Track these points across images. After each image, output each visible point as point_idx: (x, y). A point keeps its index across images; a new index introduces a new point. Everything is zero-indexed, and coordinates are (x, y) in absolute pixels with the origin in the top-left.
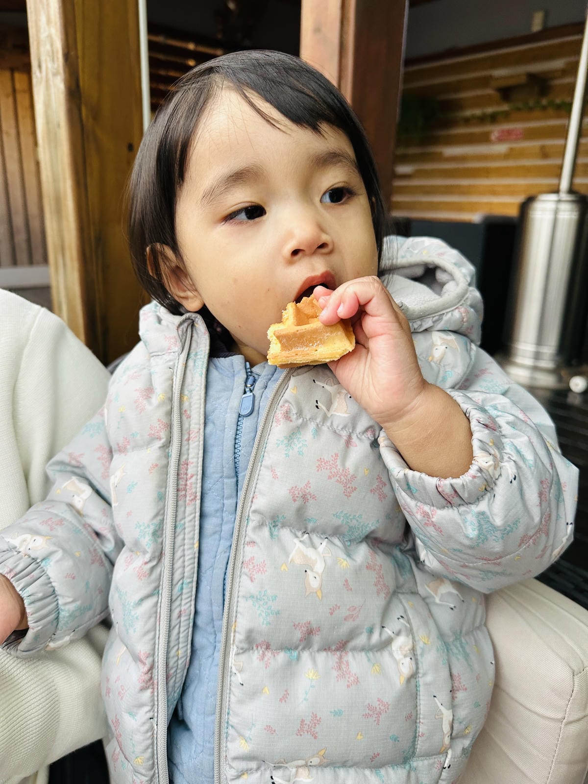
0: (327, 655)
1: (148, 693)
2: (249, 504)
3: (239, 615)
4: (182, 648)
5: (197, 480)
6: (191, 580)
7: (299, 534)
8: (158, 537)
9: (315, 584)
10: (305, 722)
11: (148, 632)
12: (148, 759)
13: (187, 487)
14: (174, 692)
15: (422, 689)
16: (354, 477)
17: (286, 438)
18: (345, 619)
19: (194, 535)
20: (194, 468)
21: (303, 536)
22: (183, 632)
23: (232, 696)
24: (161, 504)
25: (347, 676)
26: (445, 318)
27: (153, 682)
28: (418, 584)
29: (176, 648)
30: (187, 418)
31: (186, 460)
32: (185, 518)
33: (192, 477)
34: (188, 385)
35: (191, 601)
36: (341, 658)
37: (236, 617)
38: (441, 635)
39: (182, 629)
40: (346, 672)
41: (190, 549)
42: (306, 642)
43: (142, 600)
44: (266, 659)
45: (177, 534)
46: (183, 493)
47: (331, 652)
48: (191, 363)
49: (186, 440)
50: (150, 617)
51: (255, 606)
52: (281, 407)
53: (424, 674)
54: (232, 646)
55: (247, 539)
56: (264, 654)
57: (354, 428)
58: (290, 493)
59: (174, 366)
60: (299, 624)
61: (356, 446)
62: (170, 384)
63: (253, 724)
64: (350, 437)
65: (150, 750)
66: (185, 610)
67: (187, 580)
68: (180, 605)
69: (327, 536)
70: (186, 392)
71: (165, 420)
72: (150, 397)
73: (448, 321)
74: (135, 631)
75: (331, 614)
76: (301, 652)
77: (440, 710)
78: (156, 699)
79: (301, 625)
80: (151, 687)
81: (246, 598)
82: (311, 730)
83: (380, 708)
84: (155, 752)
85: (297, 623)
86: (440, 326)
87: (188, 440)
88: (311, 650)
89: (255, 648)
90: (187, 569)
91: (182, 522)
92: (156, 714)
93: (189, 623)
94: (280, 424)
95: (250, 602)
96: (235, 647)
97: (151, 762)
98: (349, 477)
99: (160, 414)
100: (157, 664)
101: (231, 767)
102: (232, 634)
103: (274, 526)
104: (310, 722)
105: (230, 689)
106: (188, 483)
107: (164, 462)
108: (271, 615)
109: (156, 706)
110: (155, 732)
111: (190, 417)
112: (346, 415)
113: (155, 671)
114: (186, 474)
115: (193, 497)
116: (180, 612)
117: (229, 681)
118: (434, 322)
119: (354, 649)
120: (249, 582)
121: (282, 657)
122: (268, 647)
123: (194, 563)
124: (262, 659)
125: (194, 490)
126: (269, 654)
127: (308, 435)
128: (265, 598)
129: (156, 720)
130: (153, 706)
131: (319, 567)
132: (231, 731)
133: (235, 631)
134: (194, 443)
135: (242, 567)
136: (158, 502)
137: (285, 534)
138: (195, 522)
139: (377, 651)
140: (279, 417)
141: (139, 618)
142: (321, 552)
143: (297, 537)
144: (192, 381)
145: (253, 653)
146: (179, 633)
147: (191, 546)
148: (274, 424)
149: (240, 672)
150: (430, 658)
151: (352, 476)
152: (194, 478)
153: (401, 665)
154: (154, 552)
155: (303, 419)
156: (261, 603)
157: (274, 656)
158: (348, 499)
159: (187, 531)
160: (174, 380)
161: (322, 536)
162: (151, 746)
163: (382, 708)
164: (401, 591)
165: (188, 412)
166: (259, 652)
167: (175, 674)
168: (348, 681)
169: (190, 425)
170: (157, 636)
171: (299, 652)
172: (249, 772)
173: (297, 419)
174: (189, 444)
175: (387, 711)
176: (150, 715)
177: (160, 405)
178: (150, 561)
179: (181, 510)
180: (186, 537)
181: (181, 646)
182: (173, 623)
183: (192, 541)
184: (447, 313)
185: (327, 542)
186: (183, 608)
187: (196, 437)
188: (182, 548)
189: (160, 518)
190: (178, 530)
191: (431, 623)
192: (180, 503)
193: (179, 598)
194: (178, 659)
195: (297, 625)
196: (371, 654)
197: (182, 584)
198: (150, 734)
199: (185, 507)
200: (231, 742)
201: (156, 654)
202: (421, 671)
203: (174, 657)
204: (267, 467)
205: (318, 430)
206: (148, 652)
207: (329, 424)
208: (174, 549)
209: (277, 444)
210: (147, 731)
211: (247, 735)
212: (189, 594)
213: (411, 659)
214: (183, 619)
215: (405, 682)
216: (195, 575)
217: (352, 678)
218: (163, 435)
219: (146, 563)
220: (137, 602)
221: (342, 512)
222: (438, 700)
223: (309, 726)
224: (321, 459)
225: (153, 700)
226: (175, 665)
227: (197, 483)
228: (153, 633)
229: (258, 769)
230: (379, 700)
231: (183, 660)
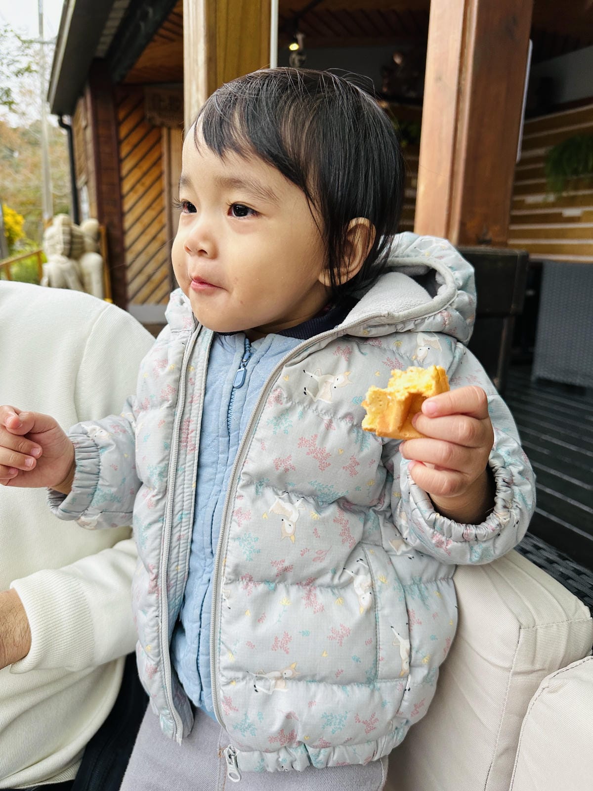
0: (299, 587)
1: (154, 596)
2: (241, 467)
3: (228, 552)
4: (181, 564)
5: (196, 434)
6: (188, 512)
7: (280, 493)
8: (164, 477)
9: (289, 530)
10: (279, 639)
11: (154, 549)
12: (155, 648)
13: (188, 440)
14: (175, 599)
15: (380, 620)
16: (328, 455)
17: (275, 418)
18: (314, 561)
19: (192, 476)
20: (194, 425)
21: (283, 495)
22: (182, 552)
23: (222, 618)
24: (167, 452)
25: (314, 605)
26: (427, 321)
27: (158, 589)
28: (383, 539)
29: (176, 564)
30: (192, 385)
31: (188, 418)
32: (185, 464)
33: (192, 432)
34: (195, 358)
35: (189, 528)
36: (310, 591)
37: (226, 554)
38: (399, 579)
39: (181, 550)
40: (313, 602)
41: (188, 488)
42: (282, 576)
43: (151, 524)
44: (249, 588)
45: (178, 476)
46: (185, 444)
47: (302, 586)
48: (200, 339)
49: (189, 403)
50: (156, 538)
51: (241, 546)
52: (274, 391)
53: (382, 608)
54: (222, 577)
55: (237, 494)
56: (247, 584)
57: (335, 413)
58: (274, 462)
59: (187, 342)
60: (276, 562)
61: (335, 429)
62: (180, 357)
63: (237, 640)
64: (331, 422)
65: (156, 641)
66: (183, 535)
67: (185, 512)
68: (180, 530)
69: (304, 496)
70: (193, 364)
71: (173, 386)
72: (165, 367)
73: (430, 324)
74: (145, 548)
75: (302, 555)
76: (278, 585)
77: (397, 638)
78: (160, 602)
79: (277, 562)
80: (156, 592)
81: (234, 539)
82: (284, 646)
83: (342, 633)
84: (161, 643)
85: (274, 561)
86: (422, 328)
87: (191, 402)
88: (286, 583)
89: (240, 579)
90: (185, 503)
91: (183, 467)
92: (160, 614)
93: (187, 546)
94: (271, 406)
95: (237, 543)
96: (225, 579)
97: (157, 650)
98: (324, 455)
99: (170, 380)
100: (160, 575)
101: (223, 676)
102: (223, 568)
103: (260, 485)
104: (283, 639)
105: (221, 613)
106: (189, 436)
107: (170, 419)
108: (253, 553)
109: (160, 608)
110: (160, 628)
111: (194, 384)
112: (330, 403)
113: (159, 580)
114: (188, 429)
115: (192, 448)
116: (180, 536)
117: (220, 606)
118: (416, 325)
119: (321, 586)
120: (237, 526)
121: (262, 587)
122: (250, 580)
123: (192, 499)
124: (246, 588)
125: (193, 442)
126: (251, 585)
127: (294, 417)
128: (249, 539)
129: (161, 618)
130: (158, 607)
131: (294, 517)
132: (222, 646)
133: (225, 566)
134: (196, 404)
135: (232, 515)
136: (164, 450)
137: (269, 493)
138: (194, 467)
139: (341, 589)
140: (271, 401)
141: (148, 538)
142: (297, 507)
143: (277, 494)
144: (199, 354)
145: (239, 583)
146: (178, 552)
147: (189, 486)
148: (267, 405)
149: (228, 598)
150: (388, 594)
151: (327, 454)
152: (194, 432)
153: (361, 598)
154: (160, 489)
155: (292, 403)
156: (246, 543)
157: (256, 586)
158: (322, 472)
159: (187, 473)
160: (185, 354)
161: (299, 496)
162: (157, 638)
163: (344, 632)
164: (365, 542)
165: (193, 380)
166: (243, 583)
167: (175, 584)
168: (315, 609)
169: (193, 391)
170: (161, 553)
171: (276, 584)
172: (237, 680)
173: (287, 402)
174: (191, 406)
175: (349, 635)
176: (156, 613)
177: (171, 372)
178: (157, 495)
179: (182, 457)
180: (186, 478)
181: (180, 562)
182: (174, 545)
183: (190, 482)
184: (429, 317)
185: (303, 500)
186: (182, 533)
187: (197, 400)
188: (182, 487)
189: (165, 462)
190: (179, 472)
191: (390, 568)
192: (182, 452)
193: (179, 526)
194: (177, 573)
195: (274, 563)
196: (336, 591)
197: (182, 514)
198: (156, 628)
199: (186, 455)
200: (222, 655)
201: (160, 567)
202: (379, 605)
203: (174, 571)
204: (258, 440)
205: (304, 413)
206: (154, 565)
207: (314, 407)
208: (175, 487)
209: (267, 422)
210: (153, 626)
211: (233, 649)
212: (188, 523)
213: (370, 593)
214: (182, 542)
215: (365, 612)
216: (193, 509)
217: (318, 607)
218: (170, 397)
219: (154, 496)
220: (146, 526)
221: (316, 481)
222: (395, 630)
223: (281, 642)
224: (302, 438)
225: (158, 603)
226: (175, 577)
227: (196, 437)
228: (158, 551)
229: (244, 678)
230: (341, 626)
231: (182, 574)
